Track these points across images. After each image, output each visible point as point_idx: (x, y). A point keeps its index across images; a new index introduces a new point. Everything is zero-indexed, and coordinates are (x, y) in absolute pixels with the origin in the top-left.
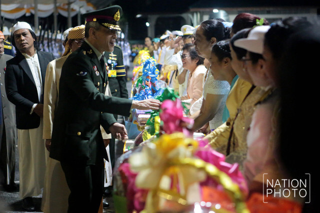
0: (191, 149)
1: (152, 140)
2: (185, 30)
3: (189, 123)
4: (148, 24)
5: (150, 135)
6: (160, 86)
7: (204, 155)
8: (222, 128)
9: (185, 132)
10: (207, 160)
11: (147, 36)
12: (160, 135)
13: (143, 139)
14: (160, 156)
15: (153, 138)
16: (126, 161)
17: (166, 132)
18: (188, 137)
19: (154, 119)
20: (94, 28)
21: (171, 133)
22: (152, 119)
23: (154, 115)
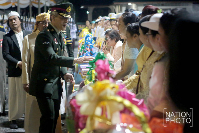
0: (114, 90)
1: (90, 85)
2: (111, 16)
3: (113, 74)
4: (88, 12)
5: (89, 81)
6: (96, 51)
7: (122, 94)
8: (133, 77)
9: (111, 79)
10: (124, 97)
11: (87, 20)
12: (95, 81)
13: (85, 84)
14: (95, 95)
15: (91, 83)
16: (74, 97)
17: (99, 79)
18: (112, 83)
19: (91, 71)
20: (54, 15)
21: (102, 80)
23: (91, 69)
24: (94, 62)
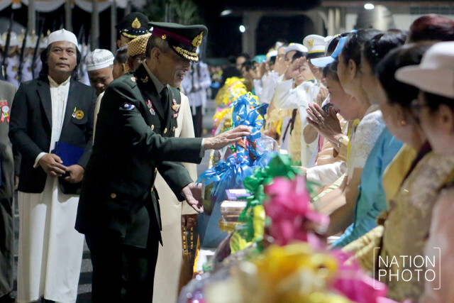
1: (247, 256)
2: (310, 45)
3: (319, 224)
4: (242, 29)
5: (244, 241)
6: (265, 147)
7: (347, 286)
9: (312, 239)
12: (263, 246)
13: (232, 249)
15: (251, 247)
16: (199, 290)
17: (276, 239)
18: (317, 251)
19: (252, 211)
20: (160, 49)
22: (249, 210)
23: (253, 202)
24: (262, 182)
